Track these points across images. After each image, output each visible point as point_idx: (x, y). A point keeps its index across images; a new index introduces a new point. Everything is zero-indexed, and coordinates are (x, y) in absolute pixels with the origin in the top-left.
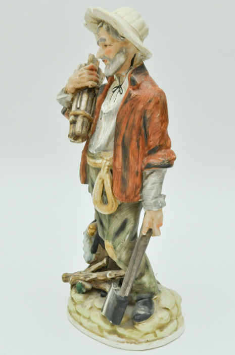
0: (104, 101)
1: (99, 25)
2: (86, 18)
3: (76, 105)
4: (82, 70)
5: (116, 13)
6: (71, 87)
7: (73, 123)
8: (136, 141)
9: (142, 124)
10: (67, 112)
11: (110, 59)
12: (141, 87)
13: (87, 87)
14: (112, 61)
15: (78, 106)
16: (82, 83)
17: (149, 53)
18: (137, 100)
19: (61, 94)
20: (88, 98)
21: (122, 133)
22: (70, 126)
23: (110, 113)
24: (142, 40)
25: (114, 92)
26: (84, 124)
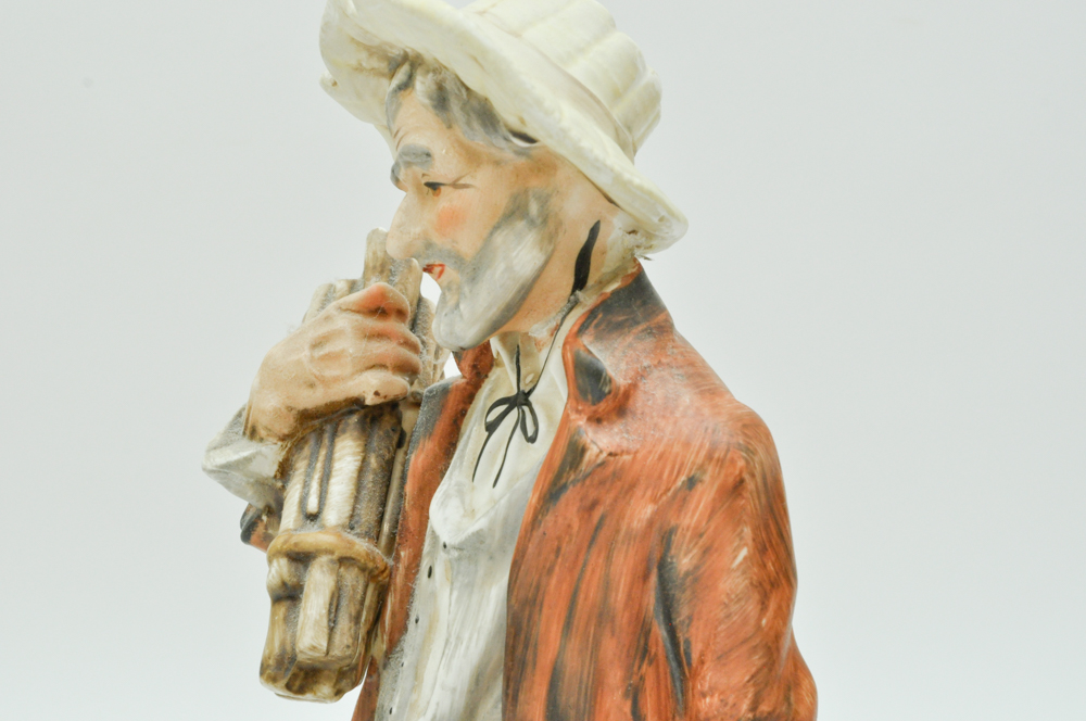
0: (442, 474)
1: (396, 81)
2: (327, 50)
3: (303, 501)
4: (328, 318)
5: (482, 13)
6: (272, 406)
7: (288, 596)
8: (626, 695)
9: (651, 599)
10: (260, 529)
11: (459, 260)
12: (638, 402)
13: (355, 404)
14: (474, 269)
15: (312, 506)
16: (325, 382)
17: (669, 217)
18: (617, 475)
19: (224, 443)
20: (364, 461)
21: (546, 658)
22: (273, 614)
23: (473, 549)
24: (629, 147)
25: (491, 428)
26: (344, 603)
